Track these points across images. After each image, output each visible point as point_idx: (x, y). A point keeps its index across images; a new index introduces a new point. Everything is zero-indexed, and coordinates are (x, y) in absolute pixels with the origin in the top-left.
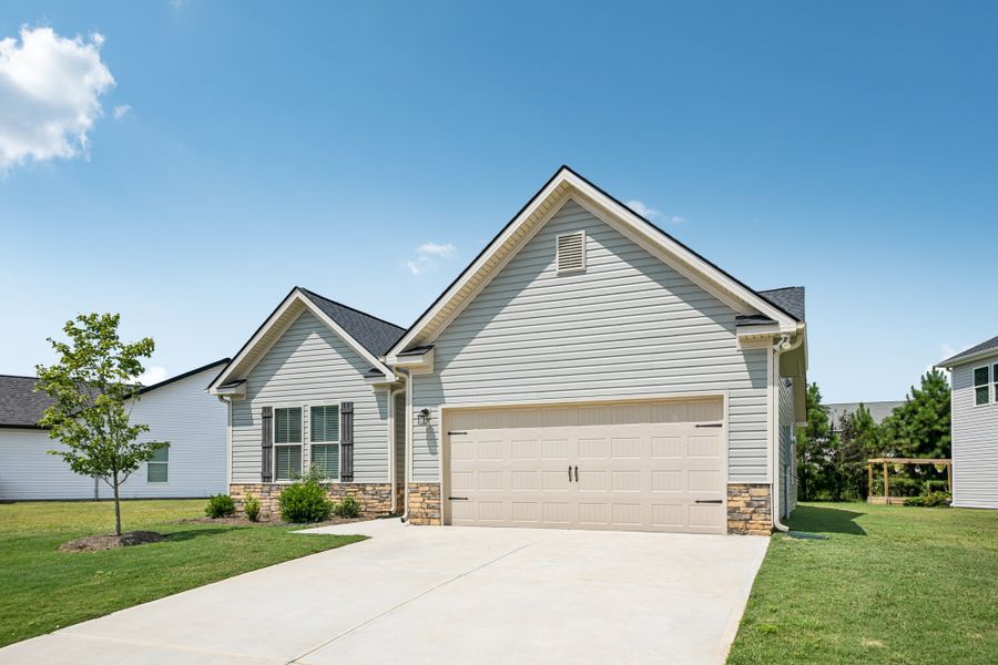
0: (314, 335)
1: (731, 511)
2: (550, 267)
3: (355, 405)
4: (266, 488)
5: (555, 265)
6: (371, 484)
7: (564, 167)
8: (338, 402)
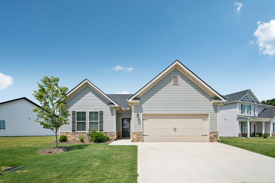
0: (90, 93)
1: (210, 137)
2: (171, 83)
3: (103, 112)
4: (74, 133)
5: (172, 82)
6: (109, 132)
7: (177, 60)
8: (98, 111)
